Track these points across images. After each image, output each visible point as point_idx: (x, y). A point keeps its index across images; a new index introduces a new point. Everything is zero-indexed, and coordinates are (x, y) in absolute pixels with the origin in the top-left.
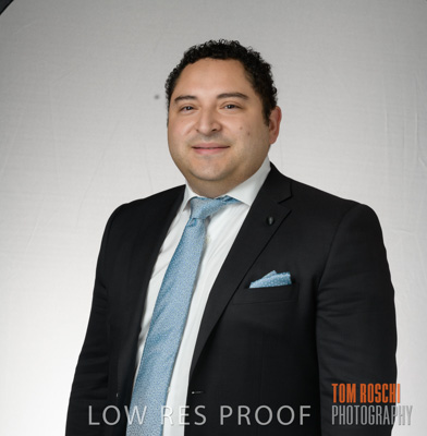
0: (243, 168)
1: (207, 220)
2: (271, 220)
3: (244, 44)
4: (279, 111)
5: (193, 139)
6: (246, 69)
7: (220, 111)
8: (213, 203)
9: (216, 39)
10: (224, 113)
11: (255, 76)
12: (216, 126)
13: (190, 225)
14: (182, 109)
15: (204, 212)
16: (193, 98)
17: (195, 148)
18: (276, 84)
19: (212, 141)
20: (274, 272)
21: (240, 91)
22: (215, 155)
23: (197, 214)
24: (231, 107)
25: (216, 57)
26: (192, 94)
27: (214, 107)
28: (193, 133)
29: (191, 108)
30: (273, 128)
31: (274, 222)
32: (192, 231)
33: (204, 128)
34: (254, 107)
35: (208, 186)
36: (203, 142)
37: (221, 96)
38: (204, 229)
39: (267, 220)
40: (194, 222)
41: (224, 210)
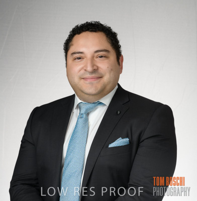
0: (108, 88)
1: (88, 114)
2: (119, 112)
3: (102, 23)
4: (122, 57)
5: (83, 74)
6: (107, 36)
7: (96, 59)
9: (89, 21)
10: (98, 60)
11: (112, 40)
12: (95, 68)
13: (80, 117)
14: (75, 59)
15: (87, 110)
16: (81, 53)
17: (83, 79)
18: (120, 43)
19: (94, 75)
20: (121, 138)
21: (105, 49)
22: (95, 82)
23: (83, 111)
24: (101, 57)
25: (92, 31)
26: (81, 51)
27: (93, 57)
28: (83, 71)
29: (80, 58)
31: (120, 113)
32: (81, 120)
33: (89, 68)
34: (113, 56)
35: (91, 97)
37: (97, 51)
38: (87, 120)
39: (117, 112)
40: (82, 116)
41: (96, 109)
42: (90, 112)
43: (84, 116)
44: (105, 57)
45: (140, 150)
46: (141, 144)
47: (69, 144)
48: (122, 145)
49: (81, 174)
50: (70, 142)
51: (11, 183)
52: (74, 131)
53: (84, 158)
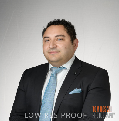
1: (57, 74)
2: (76, 73)
4: (77, 40)
5: (49, 50)
8: (58, 69)
12: (55, 46)
13: (52, 76)
14: (45, 41)
15: (56, 72)
16: (48, 37)
17: (49, 53)
21: (62, 34)
23: (54, 72)
24: (60, 39)
27: (55, 40)
30: (76, 45)
32: (52, 78)
34: (67, 39)
36: (51, 51)
37: (56, 36)
38: (56, 78)
39: (74, 73)
40: (53, 75)
41: (62, 71)
42: (58, 73)
43: (54, 75)
44: (62, 40)
45: (88, 96)
46: (89, 92)
47: (45, 92)
48: (77, 93)
49: (51, 110)
50: (46, 91)
51: (11, 114)
52: (48, 84)
53: (54, 101)
